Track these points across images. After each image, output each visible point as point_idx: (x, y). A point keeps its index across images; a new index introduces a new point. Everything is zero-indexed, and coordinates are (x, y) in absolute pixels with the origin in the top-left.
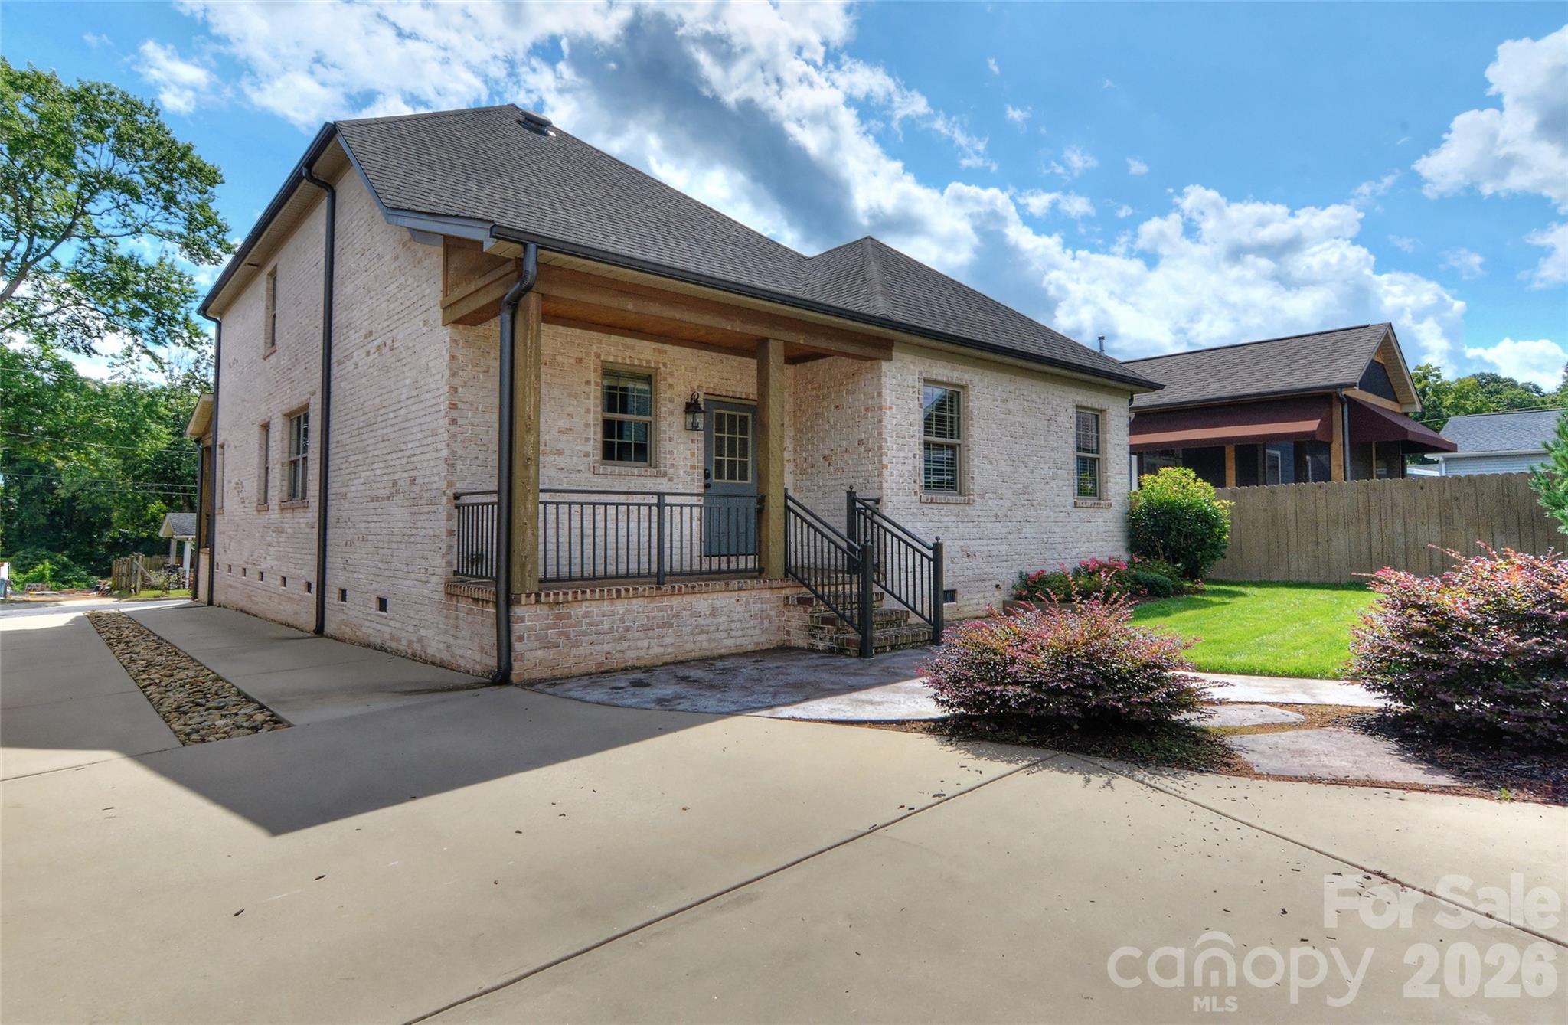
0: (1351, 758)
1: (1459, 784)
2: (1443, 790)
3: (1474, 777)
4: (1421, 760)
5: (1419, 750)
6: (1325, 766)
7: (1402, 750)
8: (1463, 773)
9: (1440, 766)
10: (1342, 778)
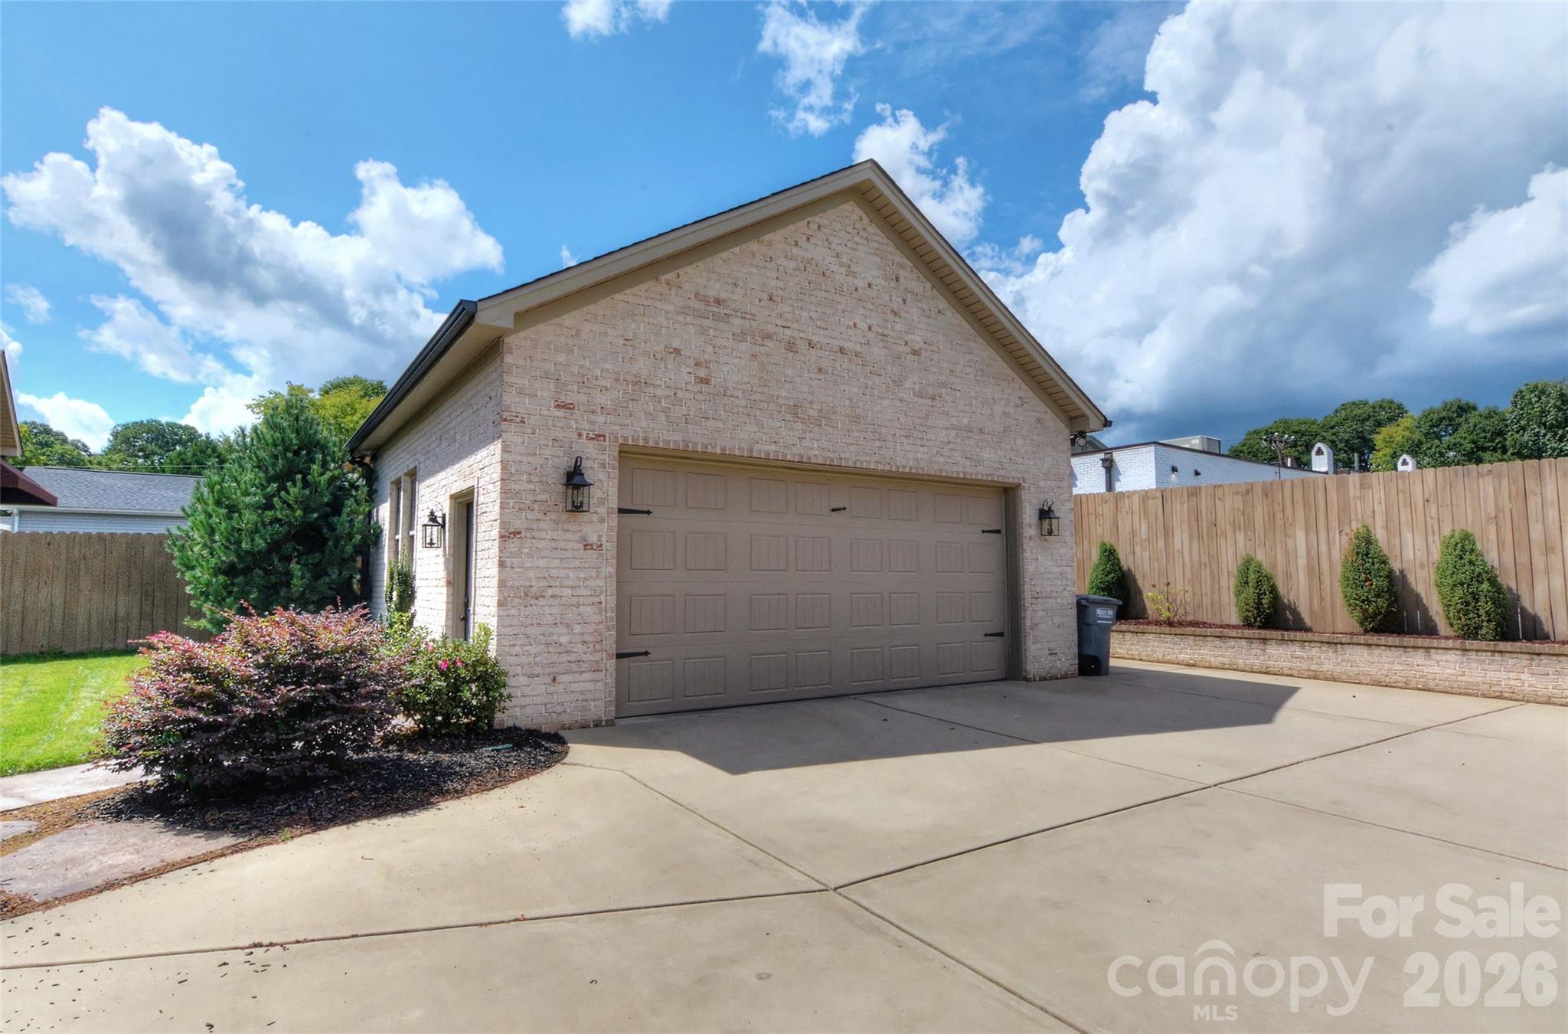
0: (131, 849)
1: (241, 840)
2: (235, 850)
3: (249, 829)
4: (193, 828)
5: (187, 820)
6: (111, 867)
7: (170, 825)
8: (237, 828)
9: (214, 829)
10: (140, 872)
